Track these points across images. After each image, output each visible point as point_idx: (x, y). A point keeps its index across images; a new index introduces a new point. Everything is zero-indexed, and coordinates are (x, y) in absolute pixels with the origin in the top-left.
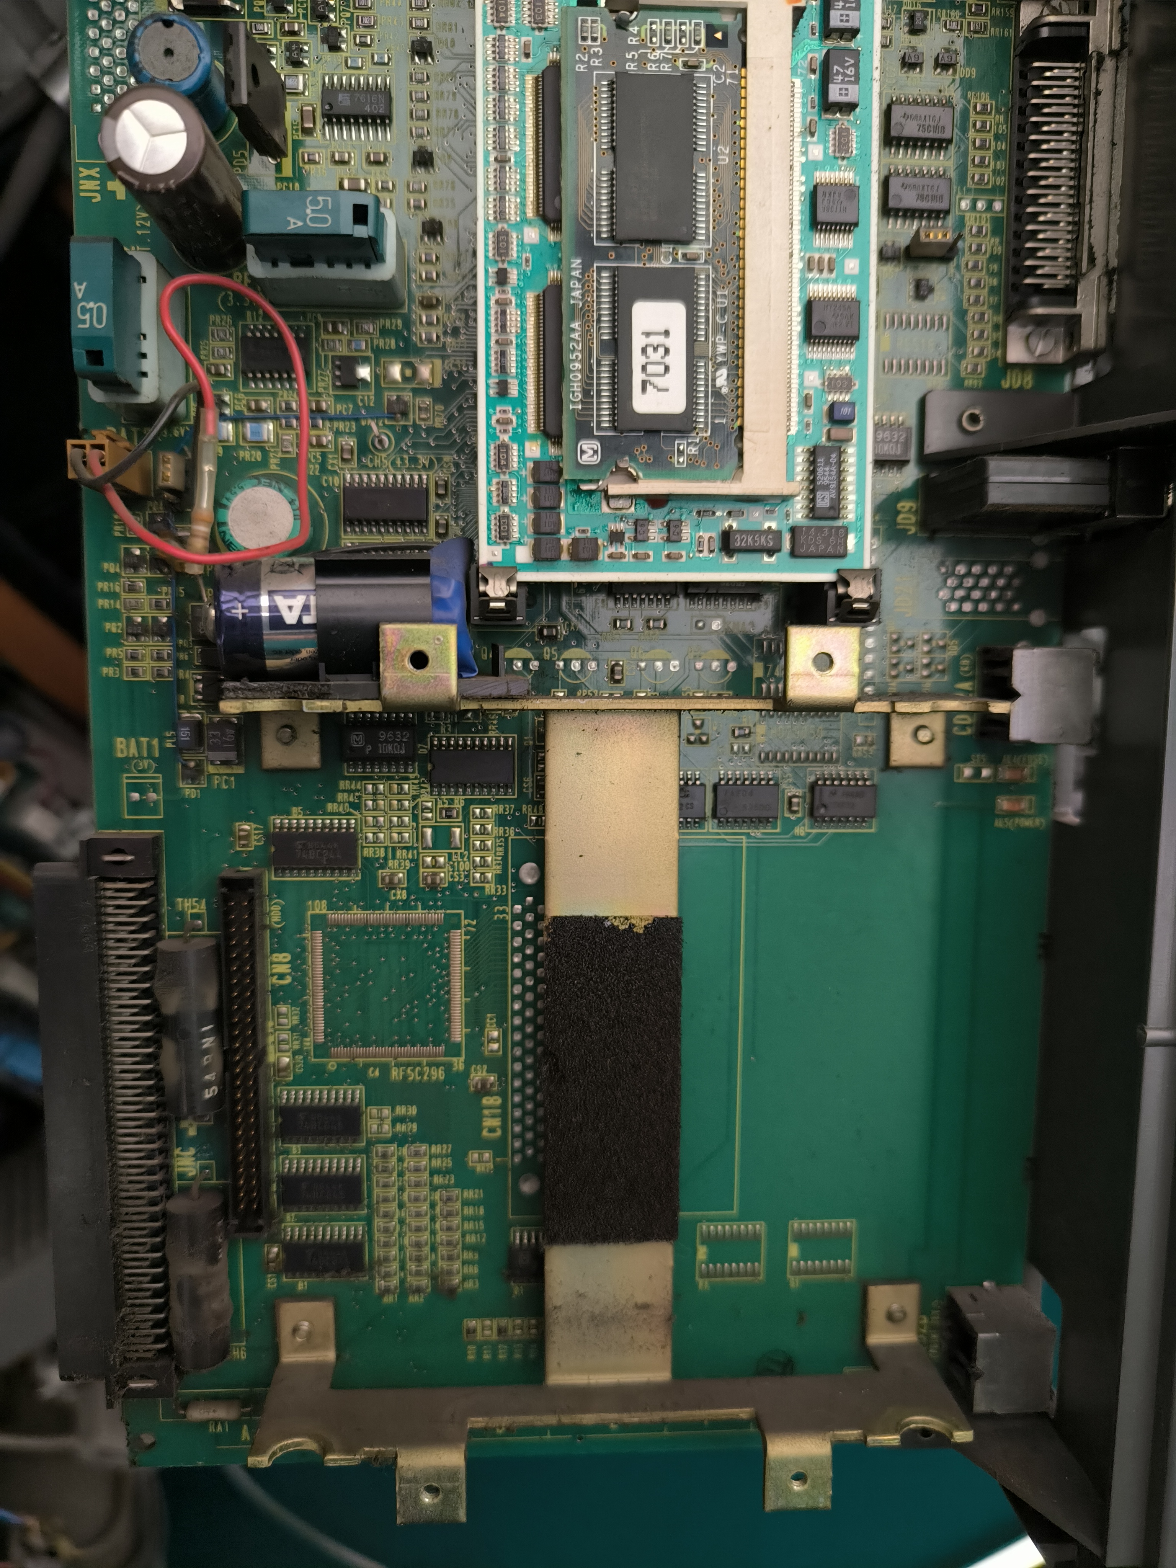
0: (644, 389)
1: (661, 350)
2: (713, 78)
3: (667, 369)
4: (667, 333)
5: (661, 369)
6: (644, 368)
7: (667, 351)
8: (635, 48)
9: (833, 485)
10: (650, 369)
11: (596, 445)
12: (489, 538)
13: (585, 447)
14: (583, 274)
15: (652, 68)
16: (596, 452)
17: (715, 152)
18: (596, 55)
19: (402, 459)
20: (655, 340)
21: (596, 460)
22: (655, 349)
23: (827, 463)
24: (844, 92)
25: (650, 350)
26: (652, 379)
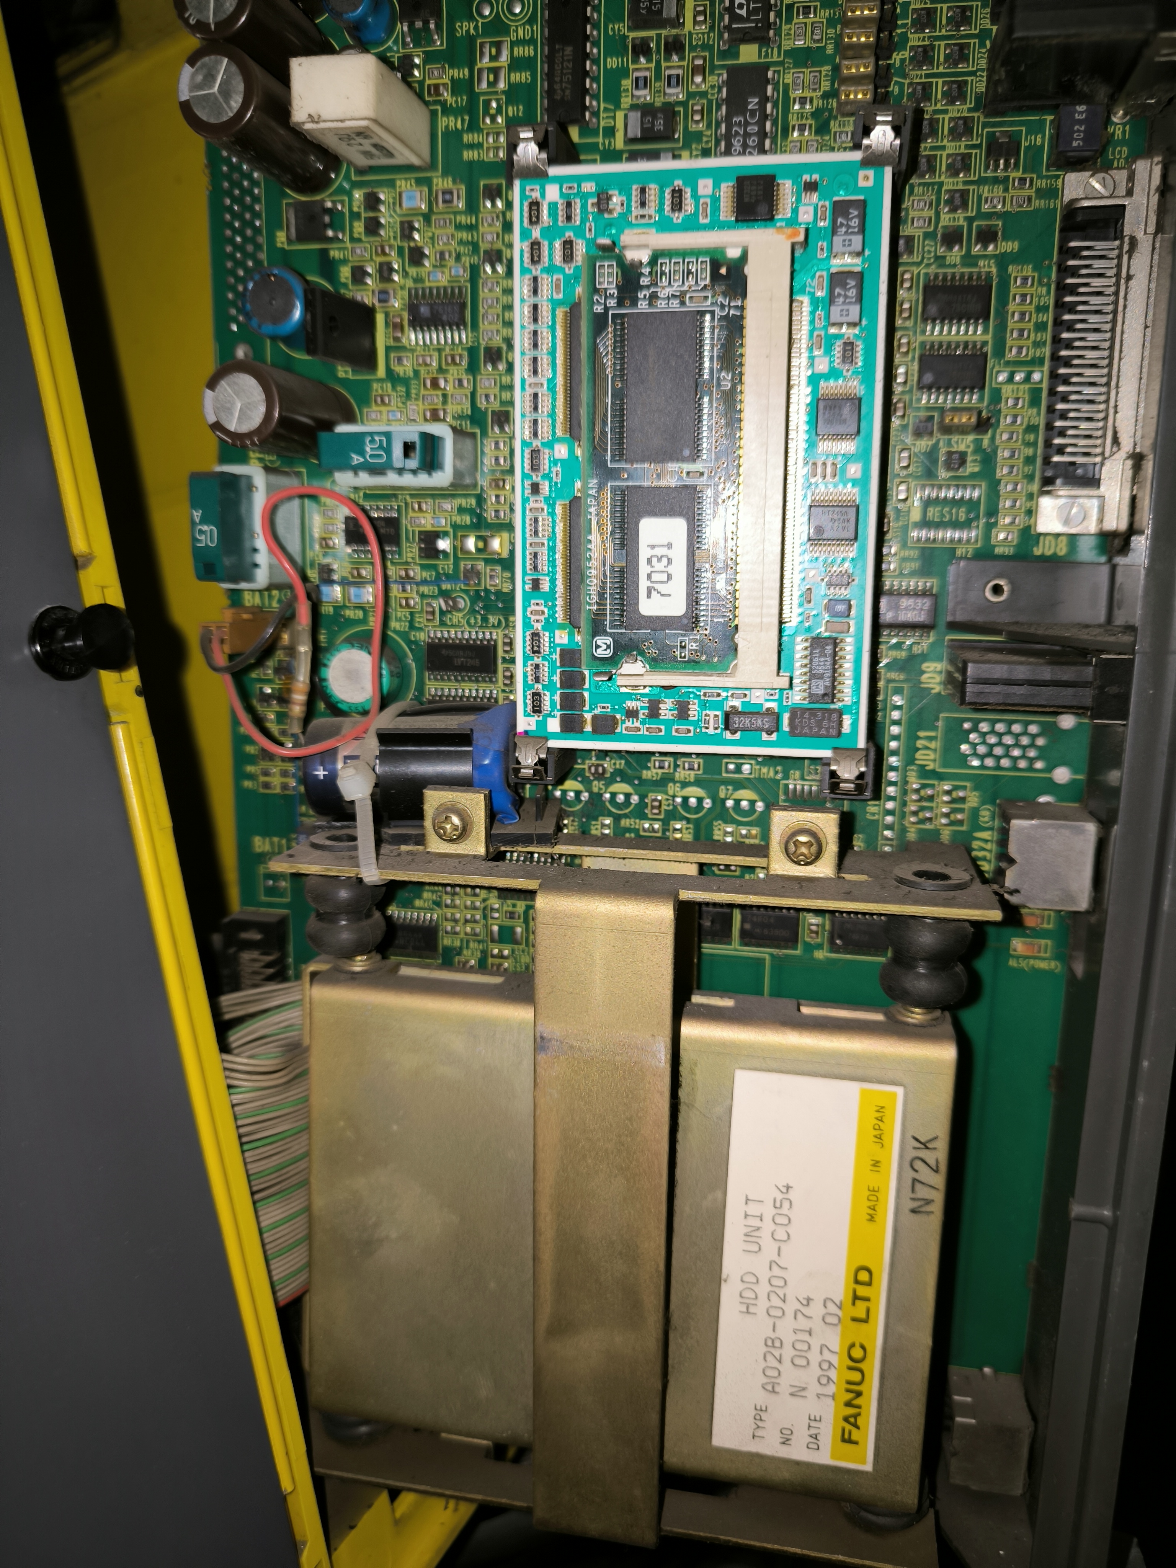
0: (649, 596)
1: (665, 561)
2: (717, 310)
3: (670, 577)
4: (670, 546)
5: (664, 577)
6: (649, 576)
7: (670, 561)
8: (648, 287)
9: (828, 674)
10: (655, 577)
11: (609, 640)
12: (525, 711)
13: (599, 643)
14: (598, 492)
15: (661, 305)
16: (608, 647)
17: (718, 378)
18: (612, 296)
19: (476, 618)
20: (659, 551)
21: (609, 653)
22: (660, 559)
23: (823, 654)
24: (844, 313)
25: (654, 560)
26: (656, 586)
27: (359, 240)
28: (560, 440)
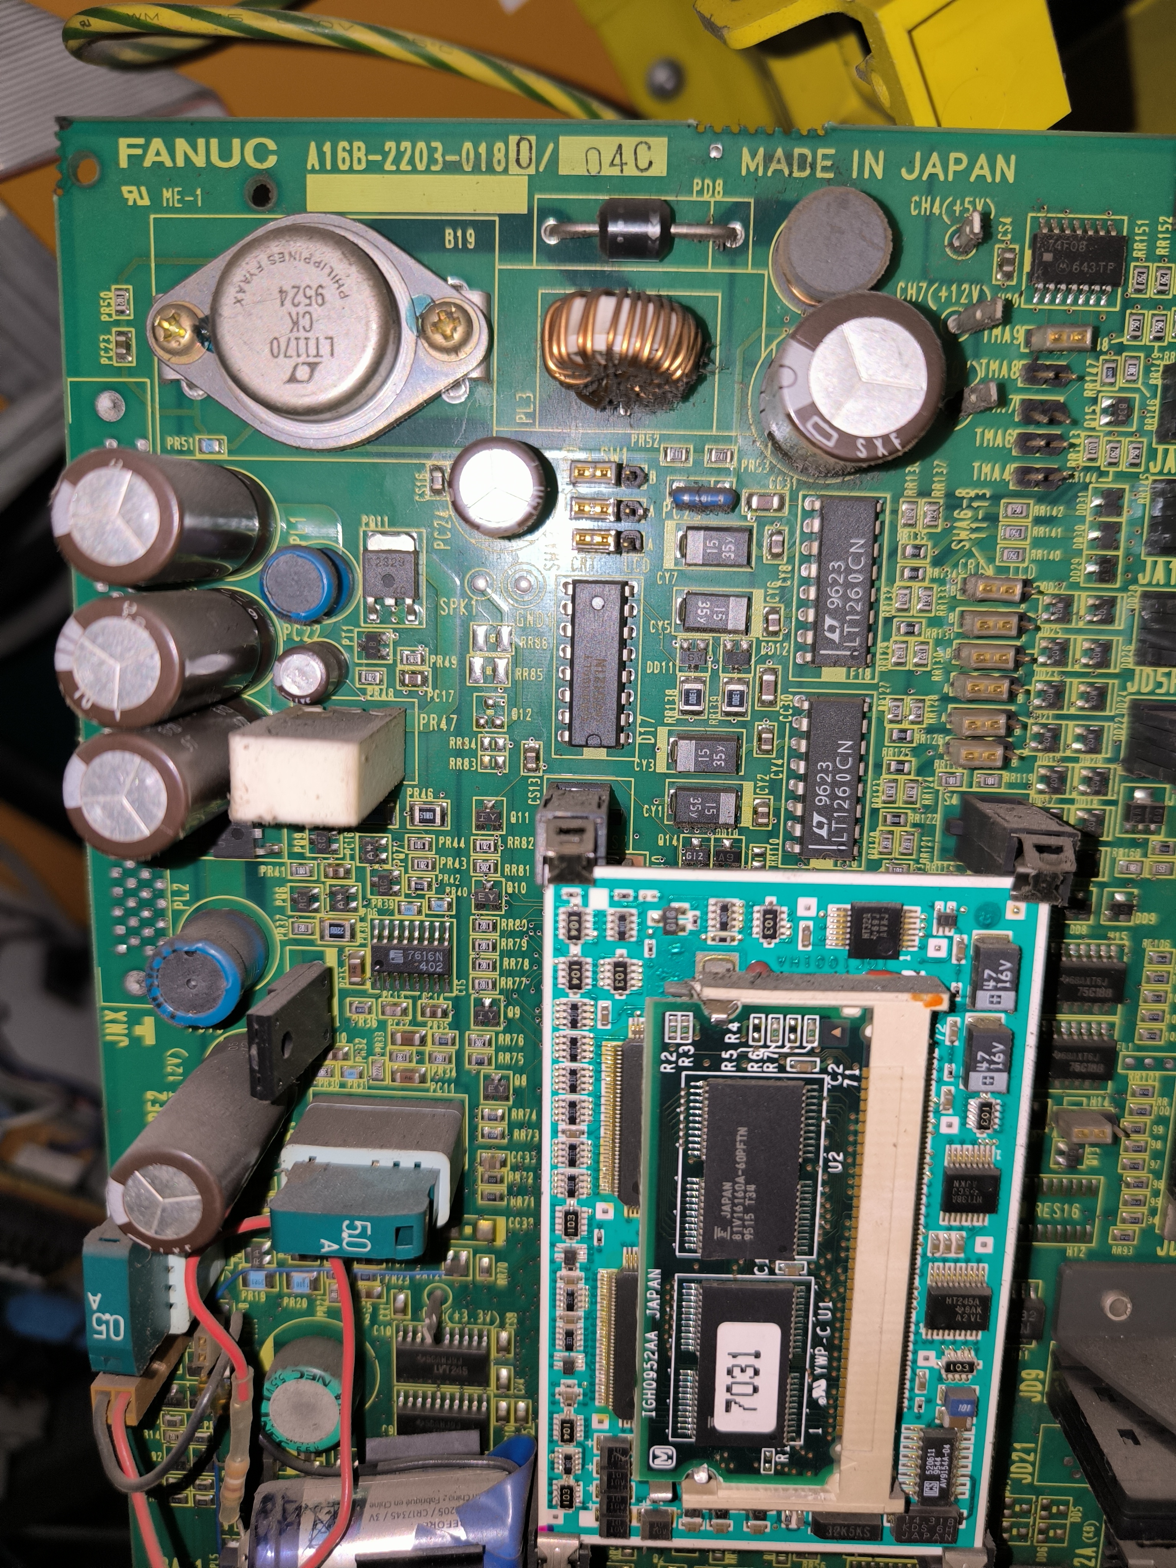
0: (728, 1408)
1: (750, 1372)
2: (827, 1079)
3: (756, 1390)
4: (757, 1355)
5: (750, 1389)
6: (729, 1389)
7: (756, 1372)
8: (734, 1046)
9: (944, 1476)
10: (736, 1389)
11: (671, 1450)
12: (550, 1501)
13: (658, 1452)
14: (662, 1284)
15: (753, 1068)
16: (670, 1457)
17: (826, 1160)
18: (686, 1054)
19: (461, 1314)
20: (742, 1361)
21: (671, 1464)
22: (743, 1371)
23: (940, 1454)
24: (988, 1081)
25: (737, 1371)
26: (738, 1399)
27: (301, 856)
28: (604, 1199)
